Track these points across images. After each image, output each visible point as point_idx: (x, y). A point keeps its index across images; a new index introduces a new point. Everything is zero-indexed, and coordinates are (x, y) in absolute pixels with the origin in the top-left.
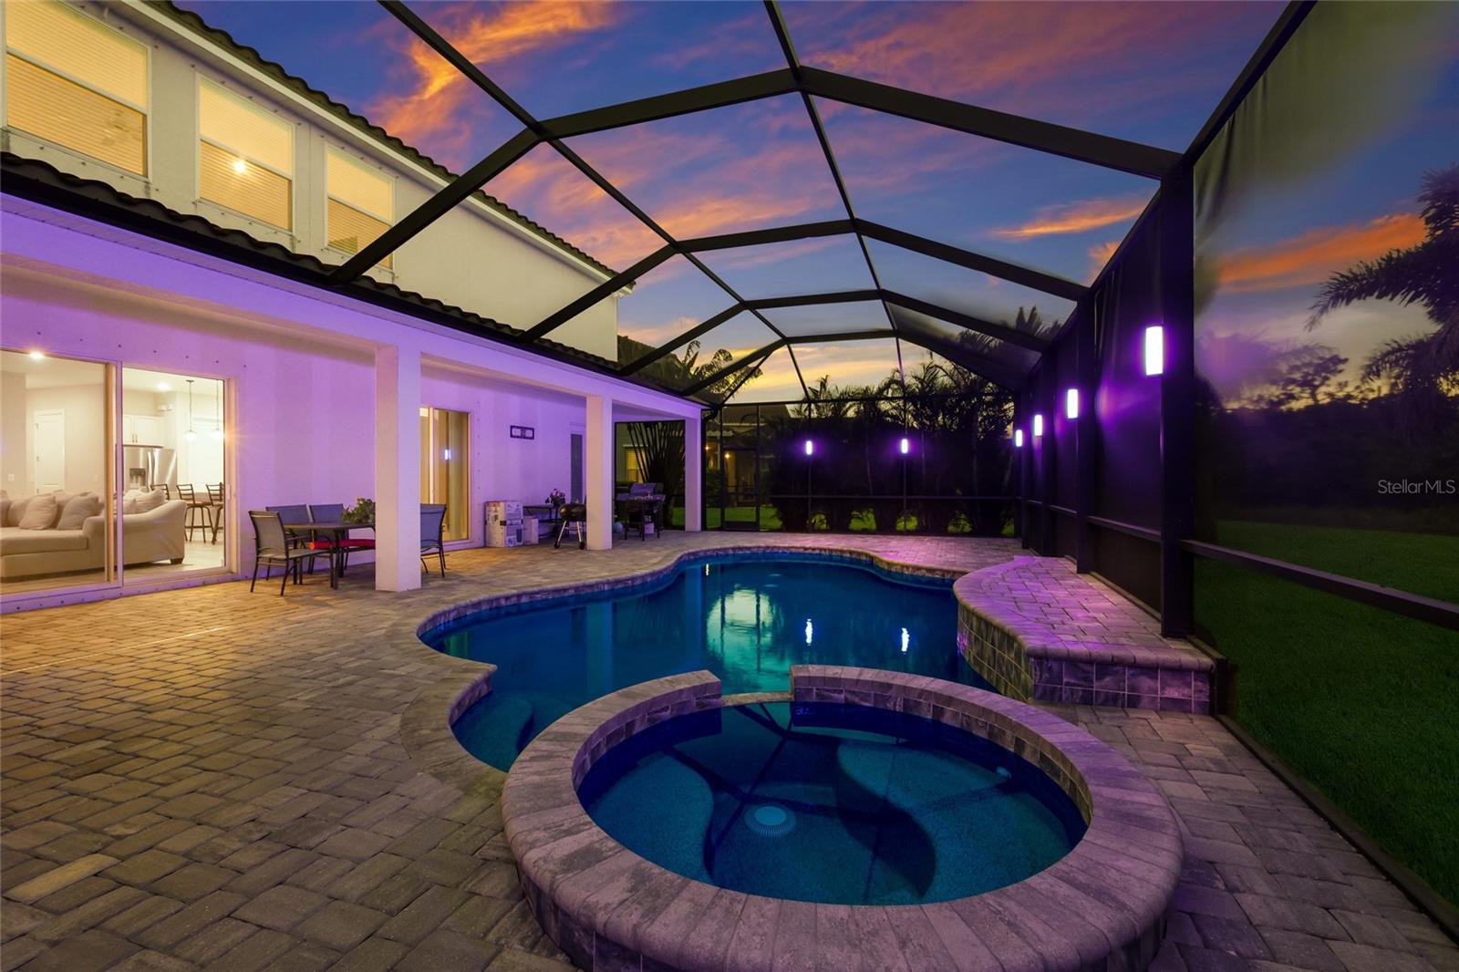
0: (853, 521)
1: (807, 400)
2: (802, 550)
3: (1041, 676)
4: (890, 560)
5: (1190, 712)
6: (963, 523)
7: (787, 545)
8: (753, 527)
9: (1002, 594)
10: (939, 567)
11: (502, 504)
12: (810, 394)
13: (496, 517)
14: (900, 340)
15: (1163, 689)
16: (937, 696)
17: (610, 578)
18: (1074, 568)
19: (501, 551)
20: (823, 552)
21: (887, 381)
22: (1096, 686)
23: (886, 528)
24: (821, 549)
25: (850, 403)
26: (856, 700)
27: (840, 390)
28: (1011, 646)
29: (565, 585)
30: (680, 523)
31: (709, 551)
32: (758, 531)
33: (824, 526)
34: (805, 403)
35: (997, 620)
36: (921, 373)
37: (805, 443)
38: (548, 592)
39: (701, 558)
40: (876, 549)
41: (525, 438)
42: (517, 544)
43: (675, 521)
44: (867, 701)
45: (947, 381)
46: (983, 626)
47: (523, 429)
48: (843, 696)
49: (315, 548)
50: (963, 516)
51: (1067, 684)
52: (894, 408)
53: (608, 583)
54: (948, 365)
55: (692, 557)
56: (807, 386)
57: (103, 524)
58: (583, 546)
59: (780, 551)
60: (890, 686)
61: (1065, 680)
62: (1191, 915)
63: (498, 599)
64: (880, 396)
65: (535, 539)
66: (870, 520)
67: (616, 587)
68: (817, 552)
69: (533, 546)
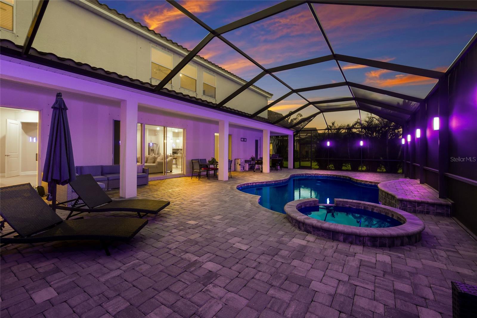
0: (343, 167)
1: (328, 129)
2: (327, 175)
3: (401, 205)
4: (357, 179)
5: (444, 216)
6: (383, 168)
7: (322, 174)
8: (310, 168)
9: (393, 187)
10: (373, 181)
11: (239, 159)
12: (329, 127)
13: (238, 163)
14: (360, 110)
15: (436, 210)
16: (373, 206)
17: (275, 180)
18: (419, 182)
19: (240, 172)
20: (334, 176)
21: (355, 122)
22: (417, 208)
23: (355, 169)
24: (333, 175)
25: (342, 130)
26: (352, 206)
27: (339, 125)
28: (394, 199)
29: (264, 181)
30: (286, 166)
31: (298, 174)
32: (311, 169)
33: (333, 168)
34: (327, 130)
35: (390, 193)
36: (367, 120)
37: (327, 142)
38: (259, 182)
39: (296, 176)
40: (352, 176)
41: (244, 141)
42: (244, 170)
43: (284, 165)
44: (354, 207)
45: (377, 122)
46: (386, 194)
47: (244, 139)
48: (348, 205)
49: (204, 169)
50: (383, 166)
51: (409, 207)
52: (358, 131)
53: (274, 181)
54: (377, 117)
55: (293, 176)
56: (328, 124)
57: (163, 162)
58: (262, 172)
59: (320, 175)
60: (360, 203)
61: (408, 206)
62: (426, 241)
63: (248, 184)
64: (353, 127)
65: (247, 169)
66: (349, 167)
67: (276, 183)
68: (332, 176)
69: (247, 171)
